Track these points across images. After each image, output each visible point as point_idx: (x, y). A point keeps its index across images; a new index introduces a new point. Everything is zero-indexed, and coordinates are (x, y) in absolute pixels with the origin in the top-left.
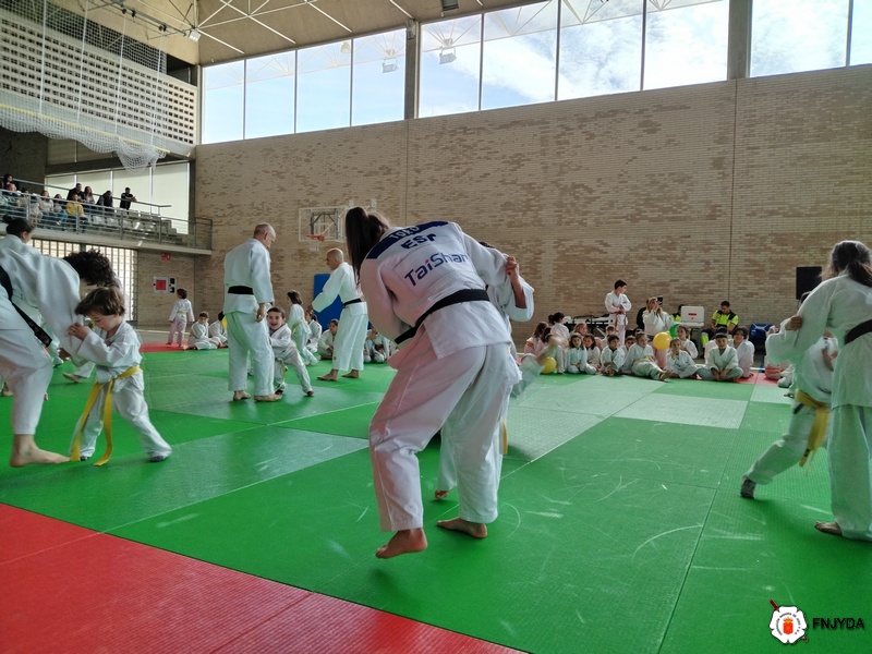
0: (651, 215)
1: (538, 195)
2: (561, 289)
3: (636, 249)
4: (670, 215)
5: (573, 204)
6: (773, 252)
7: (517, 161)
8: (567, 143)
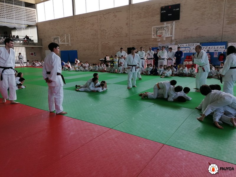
0: (116, 36)
1: (97, 32)
2: (102, 53)
3: (114, 43)
4: (119, 36)
5: (103, 34)
6: (137, 43)
7: (93, 24)
8: (101, 20)
